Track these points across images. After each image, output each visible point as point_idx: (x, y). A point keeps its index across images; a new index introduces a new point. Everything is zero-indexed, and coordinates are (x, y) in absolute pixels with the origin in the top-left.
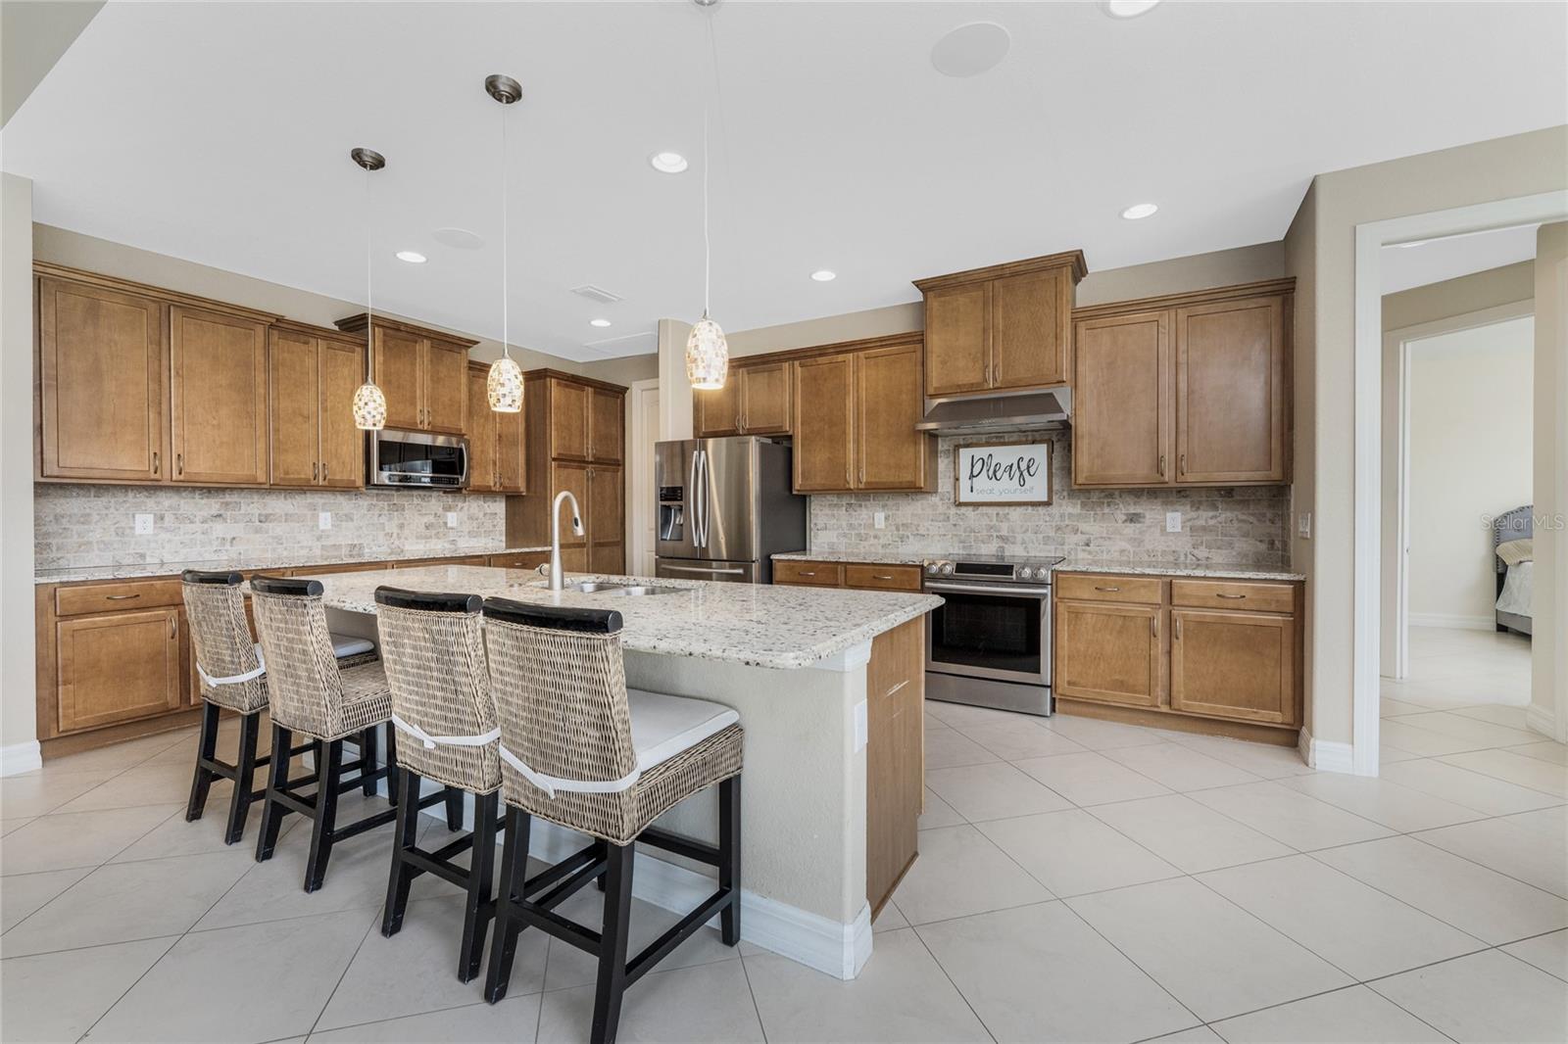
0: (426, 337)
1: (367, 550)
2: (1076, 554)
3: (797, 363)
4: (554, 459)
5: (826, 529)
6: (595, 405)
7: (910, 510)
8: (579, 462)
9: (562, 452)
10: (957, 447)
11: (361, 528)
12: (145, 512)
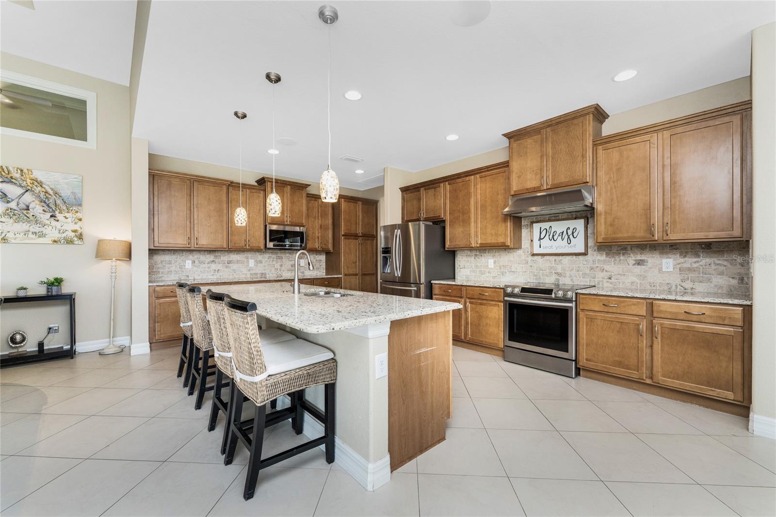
0: (289, 185)
1: (268, 275)
2: (603, 285)
3: (447, 183)
4: (343, 235)
5: (464, 268)
6: (362, 209)
7: (505, 258)
8: (355, 236)
9: (347, 232)
10: (532, 223)
11: (265, 266)
12: (189, 260)
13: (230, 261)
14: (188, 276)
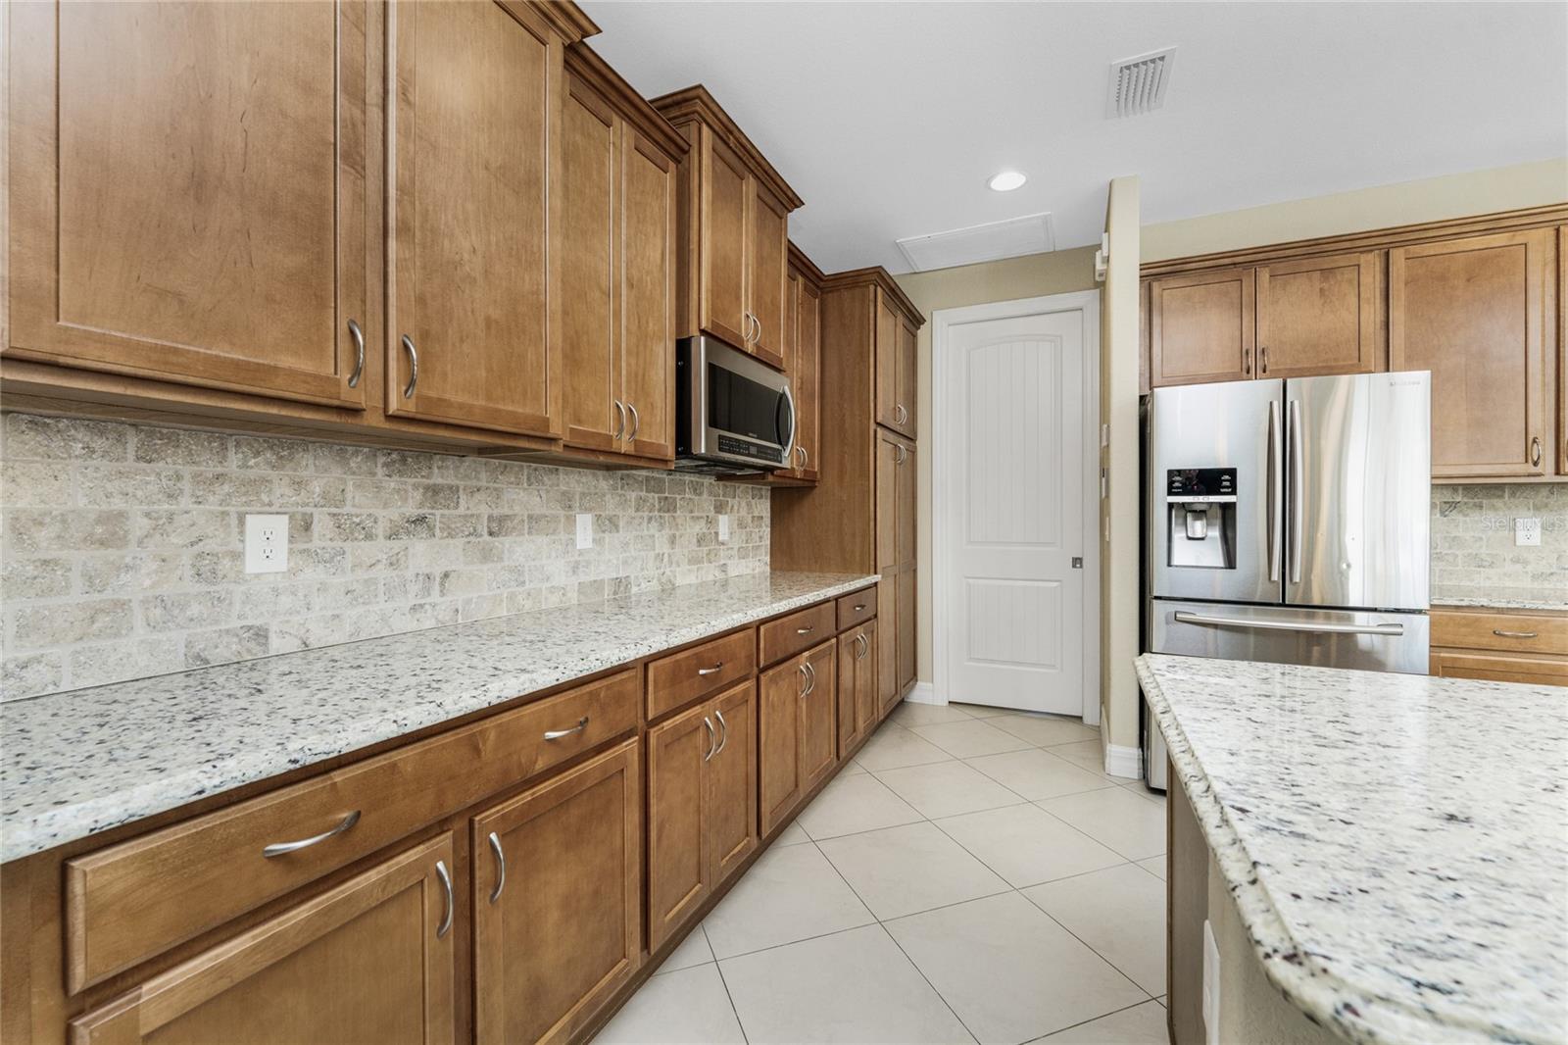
0: (752, 172)
3: (1395, 253)
4: (879, 425)
8: (894, 432)
9: (884, 413)
11: (628, 545)
12: (268, 509)
13: (502, 520)
14: (261, 635)
